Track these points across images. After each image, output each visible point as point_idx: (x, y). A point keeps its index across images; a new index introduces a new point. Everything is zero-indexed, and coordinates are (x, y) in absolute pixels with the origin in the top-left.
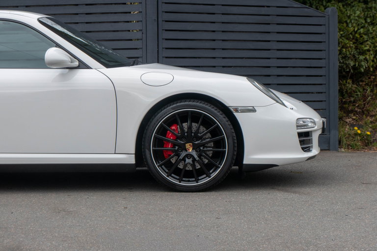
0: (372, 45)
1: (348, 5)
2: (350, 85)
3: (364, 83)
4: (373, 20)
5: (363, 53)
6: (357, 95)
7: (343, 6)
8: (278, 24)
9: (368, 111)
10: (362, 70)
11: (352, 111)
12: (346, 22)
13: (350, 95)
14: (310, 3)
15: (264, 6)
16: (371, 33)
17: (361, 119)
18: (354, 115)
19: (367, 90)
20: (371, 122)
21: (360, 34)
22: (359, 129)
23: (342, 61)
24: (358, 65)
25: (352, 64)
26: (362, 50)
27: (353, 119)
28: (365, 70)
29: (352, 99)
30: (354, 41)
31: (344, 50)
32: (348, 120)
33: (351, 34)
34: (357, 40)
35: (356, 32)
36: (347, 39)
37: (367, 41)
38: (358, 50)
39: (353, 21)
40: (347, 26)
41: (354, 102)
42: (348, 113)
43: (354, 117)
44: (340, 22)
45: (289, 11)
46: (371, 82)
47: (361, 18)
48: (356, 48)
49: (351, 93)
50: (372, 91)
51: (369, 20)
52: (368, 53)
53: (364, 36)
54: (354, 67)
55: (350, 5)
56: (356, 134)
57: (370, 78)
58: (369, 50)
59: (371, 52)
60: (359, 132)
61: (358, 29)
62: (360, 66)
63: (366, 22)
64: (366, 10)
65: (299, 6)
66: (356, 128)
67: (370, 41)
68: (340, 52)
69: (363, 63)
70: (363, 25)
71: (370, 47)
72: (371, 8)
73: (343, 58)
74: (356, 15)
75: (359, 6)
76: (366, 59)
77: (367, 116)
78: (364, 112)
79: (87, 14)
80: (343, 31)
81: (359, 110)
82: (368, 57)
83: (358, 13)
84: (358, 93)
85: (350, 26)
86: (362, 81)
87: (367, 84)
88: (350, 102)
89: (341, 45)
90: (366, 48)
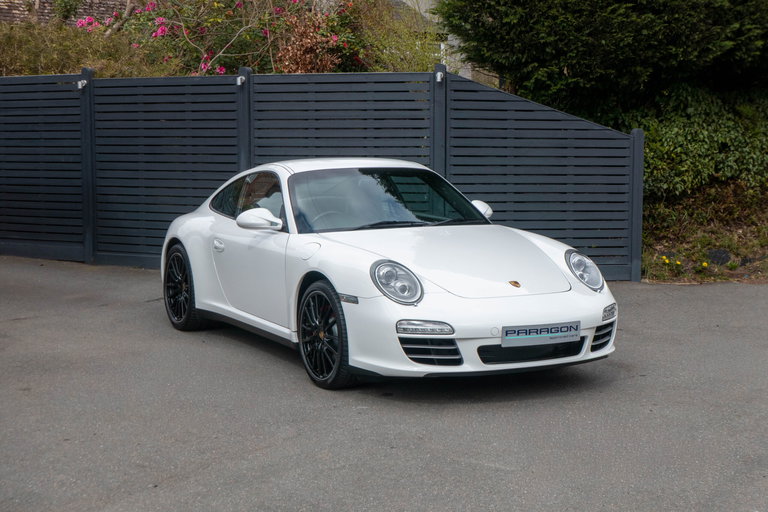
0: (692, 166)
1: (666, 119)
2: (662, 209)
3: (681, 207)
4: (695, 137)
5: (680, 174)
6: (671, 220)
7: (660, 122)
8: (576, 148)
9: (684, 237)
10: (677, 193)
11: (664, 237)
12: (661, 141)
13: (664, 220)
15: (560, 130)
16: (692, 152)
17: (674, 246)
19: (684, 214)
20: (687, 250)
21: (676, 154)
22: (668, 258)
23: (651, 184)
24: (673, 187)
25: (665, 186)
26: (679, 171)
27: (665, 247)
28: (681, 193)
29: (665, 224)
30: (668, 161)
31: (655, 172)
32: (658, 248)
33: (666, 153)
34: (673, 159)
35: (672, 152)
36: (661, 159)
37: (686, 160)
38: (673, 172)
39: (669, 140)
40: (662, 145)
41: (668, 227)
42: (659, 239)
43: (666, 244)
45: (589, 134)
46: (691, 205)
47: (680, 135)
48: (671, 169)
49: (663, 217)
50: (691, 215)
51: (689, 138)
52: (687, 174)
53: (682, 155)
54: (668, 191)
55: (668, 119)
56: (664, 264)
57: (688, 201)
58: (686, 171)
59: (691, 173)
60: (667, 261)
61: (676, 148)
62: (675, 189)
63: (686, 139)
64: (687, 125)
66: (664, 257)
67: (690, 160)
68: (651, 173)
69: (678, 186)
70: (681, 143)
71: (690, 167)
72: (693, 123)
73: (653, 181)
74: (673, 133)
75: (679, 121)
76: (684, 182)
77: (681, 243)
78: (680, 238)
80: (654, 152)
81: (672, 237)
82: (686, 178)
83: (676, 130)
84: (674, 218)
85: (665, 144)
86: (680, 204)
87: (684, 208)
88: (663, 227)
89: (652, 167)
90: (684, 169)
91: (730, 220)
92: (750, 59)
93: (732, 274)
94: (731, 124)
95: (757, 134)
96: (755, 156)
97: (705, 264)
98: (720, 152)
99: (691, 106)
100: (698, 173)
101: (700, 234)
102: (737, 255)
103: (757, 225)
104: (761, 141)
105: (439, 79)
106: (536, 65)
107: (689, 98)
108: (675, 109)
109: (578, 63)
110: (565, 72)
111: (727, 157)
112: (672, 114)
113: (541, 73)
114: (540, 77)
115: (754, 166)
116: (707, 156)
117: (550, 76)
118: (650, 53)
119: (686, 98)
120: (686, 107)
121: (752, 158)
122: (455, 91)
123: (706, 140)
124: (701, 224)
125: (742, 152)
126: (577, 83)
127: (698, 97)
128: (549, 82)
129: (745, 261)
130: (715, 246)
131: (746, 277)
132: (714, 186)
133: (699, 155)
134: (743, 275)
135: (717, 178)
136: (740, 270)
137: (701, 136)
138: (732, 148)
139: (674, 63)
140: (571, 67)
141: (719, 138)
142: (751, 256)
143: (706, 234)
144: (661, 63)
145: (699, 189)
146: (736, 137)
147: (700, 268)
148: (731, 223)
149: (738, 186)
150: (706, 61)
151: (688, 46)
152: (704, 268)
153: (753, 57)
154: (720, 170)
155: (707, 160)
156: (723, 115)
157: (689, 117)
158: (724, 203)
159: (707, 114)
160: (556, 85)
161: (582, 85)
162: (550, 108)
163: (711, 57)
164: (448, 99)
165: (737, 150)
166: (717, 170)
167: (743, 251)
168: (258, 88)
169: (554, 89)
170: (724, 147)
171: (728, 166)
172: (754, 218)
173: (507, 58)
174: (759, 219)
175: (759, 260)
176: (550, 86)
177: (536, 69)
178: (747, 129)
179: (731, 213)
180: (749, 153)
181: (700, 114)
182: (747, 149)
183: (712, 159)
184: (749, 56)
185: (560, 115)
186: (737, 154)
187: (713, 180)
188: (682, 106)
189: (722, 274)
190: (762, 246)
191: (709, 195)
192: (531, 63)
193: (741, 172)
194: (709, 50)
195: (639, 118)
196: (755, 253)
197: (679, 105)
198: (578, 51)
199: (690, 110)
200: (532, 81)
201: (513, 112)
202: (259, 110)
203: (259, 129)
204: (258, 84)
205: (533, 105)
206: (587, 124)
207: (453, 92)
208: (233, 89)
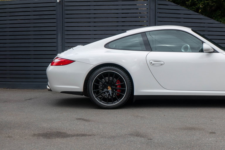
8: (208, 31)
15: (202, 23)
45: (214, 25)
65: (218, 23)
79: (122, 26)
122: (159, 4)
164: (156, 8)
168: (66, 4)
200: (190, 1)
201: (183, 15)
202: (67, 14)
203: (67, 22)
204: (67, 2)
205: (191, 12)
206: (212, 21)
207: (158, 5)
208: (54, 4)
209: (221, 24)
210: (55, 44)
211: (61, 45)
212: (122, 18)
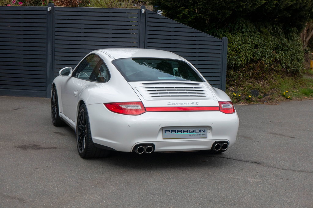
0: (244, 54)
1: (234, 33)
2: (232, 72)
3: (239, 71)
4: (246, 41)
5: (239, 57)
6: (236, 77)
7: (232, 34)
9: (240, 85)
10: (239, 66)
11: (233, 85)
12: (232, 43)
13: (232, 77)
14: (216, 33)
15: (193, 36)
16: (244, 48)
17: (237, 89)
18: (234, 86)
19: (241, 75)
20: (242, 90)
21: (239, 48)
22: (235, 93)
23: (229, 61)
24: (237, 63)
25: (234, 62)
26: (239, 56)
27: (233, 89)
28: (240, 66)
29: (233, 79)
30: (235, 51)
31: (230, 56)
32: (231, 89)
33: (235, 48)
34: (237, 51)
35: (237, 48)
36: (232, 51)
37: (242, 51)
38: (237, 56)
39: (235, 42)
40: (233, 44)
41: (234, 80)
42: (231, 85)
43: (234, 88)
44: (229, 43)
46: (243, 71)
47: (240, 41)
48: (236, 55)
49: (233, 76)
50: (243, 75)
51: (243, 42)
52: (242, 57)
53: (240, 49)
54: (235, 64)
55: (235, 33)
56: (234, 96)
57: (242, 69)
58: (243, 56)
59: (244, 57)
60: (235, 95)
61: (238, 46)
62: (238, 64)
63: (242, 42)
64: (243, 36)
66: (234, 93)
67: (244, 51)
68: (229, 57)
69: (239, 62)
70: (240, 44)
71: (243, 54)
72: (245, 35)
73: (229, 60)
74: (237, 39)
75: (239, 34)
76: (241, 60)
77: (240, 87)
78: (239, 85)
80: (230, 47)
81: (236, 84)
82: (242, 59)
83: (238, 38)
84: (237, 76)
86: (239, 70)
87: (241, 72)
88: (232, 80)
89: (229, 54)
90: (241, 55)
91: (258, 78)
92: (271, 9)
93: (260, 101)
94: (259, 36)
95: (269, 41)
96: (268, 51)
97: (250, 96)
98: (255, 48)
99: (244, 28)
100: (247, 57)
101: (247, 83)
102: (262, 93)
103: (268, 80)
104: (270, 44)
105: (143, 12)
106: (184, 7)
107: (244, 25)
108: (238, 29)
109: (202, 7)
110: (196, 11)
111: (257, 51)
112: (236, 31)
113: (186, 12)
114: (185, 13)
115: (267, 55)
116: (250, 50)
117: (189, 13)
118: (232, 5)
119: (243, 25)
120: (242, 28)
121: (267, 51)
122: (150, 18)
123: (250, 43)
124: (247, 79)
125: (263, 48)
126: (201, 16)
127: (247, 24)
128: (189, 16)
129: (265, 95)
130: (253, 89)
131: (266, 102)
132: (252, 63)
133: (247, 50)
134: (264, 101)
135: (254, 59)
136: (263, 99)
137: (248, 41)
138: (259, 47)
139: (241, 9)
140: (199, 9)
141: (255, 42)
142: (267, 93)
143: (249, 83)
144: (236, 9)
145: (247, 64)
146: (261, 42)
147: (248, 98)
148: (259, 79)
149: (261, 63)
150: (254, 9)
151: (248, 2)
152: (249, 98)
153: (272, 8)
154: (255, 56)
155: (250, 52)
156: (256, 32)
157: (243, 33)
158: (256, 70)
159: (250, 32)
160: (191, 17)
161: (203, 17)
162: (189, 27)
163: (256, 7)
164: (146, 21)
165: (261, 48)
166: (254, 56)
167: (264, 91)
168: (57, 13)
169: (190, 19)
170: (256, 46)
171: (258, 54)
172: (267, 77)
173: (171, 4)
174: (269, 77)
175: (270, 95)
176: (189, 17)
177: (184, 9)
178: (265, 39)
179: (258, 75)
180: (266, 49)
181: (247, 32)
182: (265, 47)
183: (252, 51)
184: (270, 7)
185: (193, 30)
186: (261, 49)
187: (252, 60)
188: (241, 28)
189: (256, 101)
190: (271, 89)
191: (250, 66)
192: (182, 6)
193: (262, 57)
194: (255, 4)
195: (223, 33)
196: (269, 92)
197: (240, 27)
198: (203, 2)
199: (243, 30)
200: (181, 15)
201: (174, 28)
202: (57, 23)
203: (57, 32)
204: (57, 11)
205: (182, 25)
206: (204, 34)
207: (148, 18)
208: (45, 13)
209: (213, 38)
210: (44, 53)
211: (51, 54)
212: (113, 29)
